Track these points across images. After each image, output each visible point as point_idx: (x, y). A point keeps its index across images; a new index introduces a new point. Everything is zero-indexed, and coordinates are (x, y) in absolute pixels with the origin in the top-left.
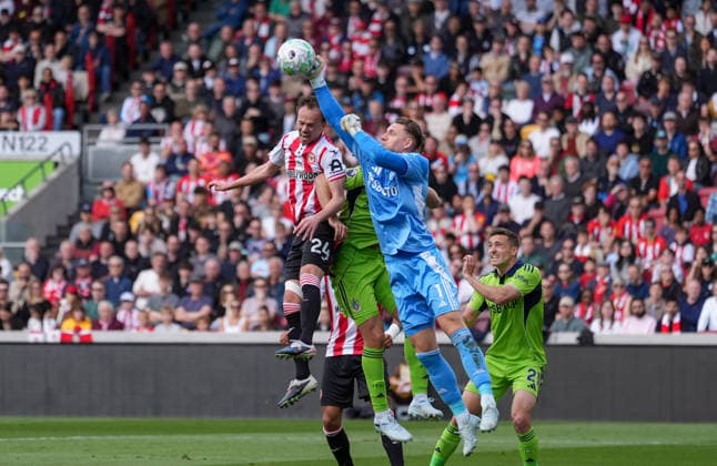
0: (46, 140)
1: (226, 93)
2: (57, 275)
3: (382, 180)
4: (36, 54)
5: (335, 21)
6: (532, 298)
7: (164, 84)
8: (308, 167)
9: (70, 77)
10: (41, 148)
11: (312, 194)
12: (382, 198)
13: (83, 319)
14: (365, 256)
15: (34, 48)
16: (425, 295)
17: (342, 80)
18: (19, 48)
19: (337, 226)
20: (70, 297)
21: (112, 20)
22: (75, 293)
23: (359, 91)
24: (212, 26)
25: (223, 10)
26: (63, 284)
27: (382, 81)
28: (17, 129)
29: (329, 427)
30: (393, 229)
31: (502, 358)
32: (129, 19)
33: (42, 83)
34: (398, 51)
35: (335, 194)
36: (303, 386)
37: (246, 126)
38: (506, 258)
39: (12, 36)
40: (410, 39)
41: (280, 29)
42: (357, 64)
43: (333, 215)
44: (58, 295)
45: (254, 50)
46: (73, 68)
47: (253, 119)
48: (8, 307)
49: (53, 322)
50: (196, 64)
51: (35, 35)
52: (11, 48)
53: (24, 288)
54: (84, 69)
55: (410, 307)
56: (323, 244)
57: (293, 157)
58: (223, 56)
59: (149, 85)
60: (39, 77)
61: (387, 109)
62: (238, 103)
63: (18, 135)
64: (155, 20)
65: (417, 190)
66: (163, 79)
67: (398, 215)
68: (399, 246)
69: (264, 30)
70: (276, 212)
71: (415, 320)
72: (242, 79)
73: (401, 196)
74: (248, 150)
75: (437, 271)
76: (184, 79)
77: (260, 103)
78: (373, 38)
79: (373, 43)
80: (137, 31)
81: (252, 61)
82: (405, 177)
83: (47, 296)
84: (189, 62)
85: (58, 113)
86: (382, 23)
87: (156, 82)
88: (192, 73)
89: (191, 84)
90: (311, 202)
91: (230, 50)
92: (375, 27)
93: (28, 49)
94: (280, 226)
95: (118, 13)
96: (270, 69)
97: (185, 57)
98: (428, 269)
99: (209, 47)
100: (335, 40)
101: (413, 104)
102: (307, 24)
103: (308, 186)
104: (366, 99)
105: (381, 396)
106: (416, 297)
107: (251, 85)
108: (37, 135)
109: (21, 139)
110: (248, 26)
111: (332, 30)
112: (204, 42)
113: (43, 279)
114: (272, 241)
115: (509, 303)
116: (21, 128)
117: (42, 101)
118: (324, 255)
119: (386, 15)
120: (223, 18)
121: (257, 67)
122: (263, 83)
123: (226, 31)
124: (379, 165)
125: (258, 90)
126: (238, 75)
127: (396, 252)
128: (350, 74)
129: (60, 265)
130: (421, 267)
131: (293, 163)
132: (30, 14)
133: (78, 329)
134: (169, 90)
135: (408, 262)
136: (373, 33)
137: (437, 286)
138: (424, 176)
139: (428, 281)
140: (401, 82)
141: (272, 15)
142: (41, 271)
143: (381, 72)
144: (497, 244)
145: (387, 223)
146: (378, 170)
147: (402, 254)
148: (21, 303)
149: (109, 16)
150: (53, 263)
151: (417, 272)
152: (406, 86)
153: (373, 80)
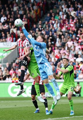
0: (11, 44)
1: (46, 34)
2: (12, 70)
3: (37, 48)
4: (10, 28)
5: (67, 20)
6: (72, 72)
7: (34, 33)
8: (22, 46)
9: (17, 32)
10: (10, 45)
11: (23, 51)
12: (37, 52)
13: (17, 78)
14: (35, 64)
15: (10, 26)
16: (45, 72)
17: (68, 31)
18: (7, 26)
19: (28, 58)
20: (14, 74)
21: (25, 21)
22: (15, 73)
23: (71, 33)
24: (44, 22)
25: (46, 18)
26: (13, 71)
27: (76, 31)
28: (6, 42)
29: (33, 99)
30: (39, 58)
31: (66, 84)
32: (28, 20)
33: (11, 33)
34: (79, 26)
35: (28, 51)
36: (22, 91)
37: (49, 40)
38: (66, 64)
39: (6, 24)
40: (81, 23)
41: (56, 22)
42: (71, 28)
43: (27, 55)
44: (12, 73)
45: (51, 26)
46: (17, 30)
47: (51, 39)
48: (2, 76)
49: (11, 79)
50: (40, 29)
51: (10, 24)
52: (5, 27)
53: (6, 72)
54: (19, 30)
55: (43, 74)
56: (26, 61)
57: (19, 44)
58: (46, 27)
59: (32, 33)
60: (11, 32)
61: (76, 37)
62: (48, 36)
63: (6, 43)
64: (33, 21)
65: (44, 50)
66: (34, 32)
67: (40, 55)
68: (40, 62)
69: (54, 22)
70: (54, 57)
71: (44, 77)
72: (49, 31)
73: (41, 51)
74: (49, 45)
75: (48, 67)
76: (38, 32)
77: (52, 36)
78: (74, 23)
79: (74, 24)
80: (30, 23)
81: (51, 28)
82: (41, 47)
83: (10, 74)
84: (39, 29)
85: (14, 39)
86: (76, 20)
87: (33, 32)
88: (40, 30)
89: (39, 33)
90: (23, 53)
91: (47, 26)
92: (75, 21)
93: (9, 27)
94: (55, 59)
95: (26, 19)
96: (54, 30)
97: (38, 27)
98: (46, 66)
99: (43, 25)
100: (67, 24)
101: (81, 35)
102: (62, 21)
103: (23, 50)
104: (72, 35)
105: (39, 93)
106: (44, 72)
107: (51, 33)
108: (10, 43)
109: (7, 44)
110: (50, 21)
111: (66, 22)
112: (42, 25)
113: (9, 71)
114: (53, 62)
115: (67, 73)
116: (7, 41)
117: (11, 37)
118: (26, 64)
119: (77, 19)
120: (46, 20)
121: (52, 29)
122: (53, 32)
123: (46, 22)
124: (36, 45)
125: (52, 33)
126: (48, 31)
127: (39, 63)
128: (69, 30)
129: (13, 68)
130: (45, 66)
131: (19, 45)
132: (10, 20)
133: (15, 80)
134: (35, 34)
135: (42, 65)
136: (74, 22)
137: (48, 70)
138: (45, 47)
139: (46, 69)
140: (79, 31)
141: (55, 19)
142: (9, 69)
143: (75, 30)
144: (64, 61)
145: (38, 57)
146: (36, 46)
147: (41, 63)
148: (5, 75)
149: (25, 20)
150: (11, 67)
151: (44, 67)
152: (80, 32)
153: (74, 31)
